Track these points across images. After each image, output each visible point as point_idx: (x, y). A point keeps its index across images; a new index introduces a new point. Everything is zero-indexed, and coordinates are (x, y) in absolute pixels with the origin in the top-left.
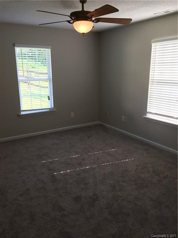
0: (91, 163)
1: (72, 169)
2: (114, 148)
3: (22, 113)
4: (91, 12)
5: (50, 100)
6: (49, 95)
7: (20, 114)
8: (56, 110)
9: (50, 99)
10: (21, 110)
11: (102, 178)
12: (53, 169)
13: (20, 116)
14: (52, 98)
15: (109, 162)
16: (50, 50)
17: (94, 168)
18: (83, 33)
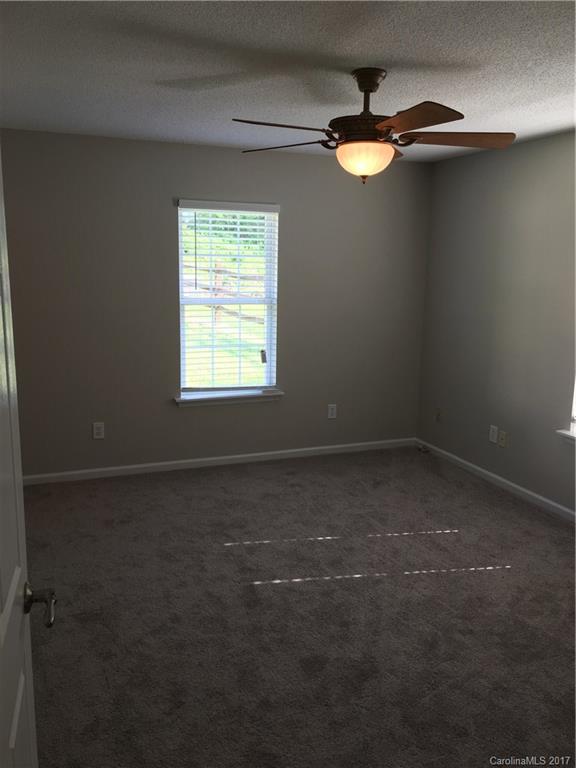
0: (371, 564)
1: (310, 576)
2: (451, 527)
3: (185, 396)
4: (389, 117)
5: (268, 363)
6: (264, 348)
7: (177, 400)
8: (282, 393)
9: (268, 358)
10: (182, 386)
11: (398, 613)
12: (255, 568)
13: (177, 404)
14: (273, 358)
15: (427, 566)
16: (276, 216)
17: (378, 581)
18: (364, 177)
